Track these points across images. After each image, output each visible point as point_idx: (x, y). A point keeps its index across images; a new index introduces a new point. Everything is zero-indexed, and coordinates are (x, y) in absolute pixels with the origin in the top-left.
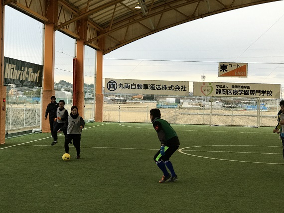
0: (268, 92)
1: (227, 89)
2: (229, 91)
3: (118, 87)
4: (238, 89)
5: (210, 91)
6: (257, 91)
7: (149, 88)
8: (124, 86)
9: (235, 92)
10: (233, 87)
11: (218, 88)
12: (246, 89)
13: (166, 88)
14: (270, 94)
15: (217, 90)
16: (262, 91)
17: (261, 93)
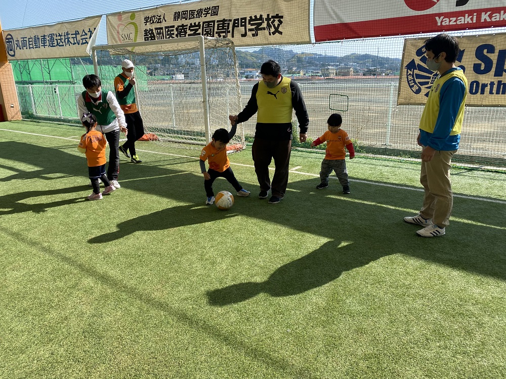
0: (268, 19)
1: (163, 25)
2: (169, 32)
3: (16, 46)
4: (187, 22)
6: (236, 23)
7: (48, 44)
8: (20, 44)
9: (181, 33)
10: (177, 16)
11: (149, 26)
12: (209, 18)
13: (68, 41)
14: (277, 31)
15: (146, 31)
16: (251, 19)
17: (249, 27)
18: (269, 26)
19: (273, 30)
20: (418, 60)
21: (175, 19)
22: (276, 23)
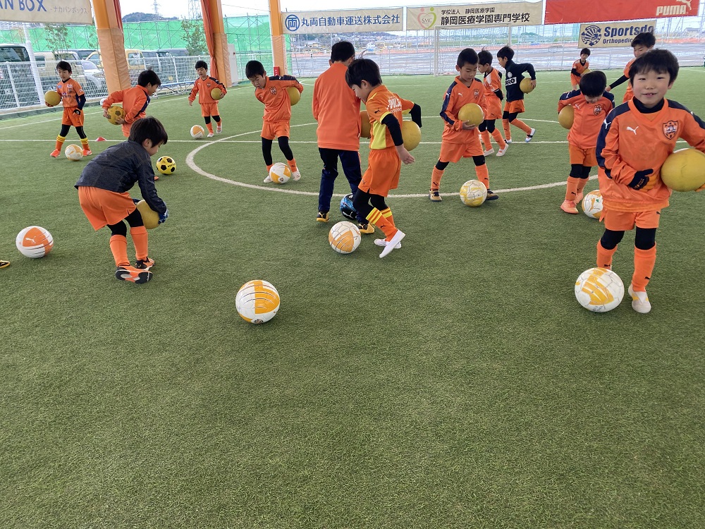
0: (523, 15)
1: (458, 15)
2: (462, 19)
3: (301, 24)
4: (476, 15)
5: (432, 20)
6: (505, 16)
7: (345, 22)
8: (309, 22)
9: (471, 20)
10: (468, 11)
11: (445, 15)
12: (489, 13)
13: (369, 21)
14: (527, 20)
15: (443, 18)
16: (514, 15)
17: (512, 18)
18: (523, 18)
19: (524, 19)
20: (586, 32)
21: (466, 12)
22: (527, 17)
